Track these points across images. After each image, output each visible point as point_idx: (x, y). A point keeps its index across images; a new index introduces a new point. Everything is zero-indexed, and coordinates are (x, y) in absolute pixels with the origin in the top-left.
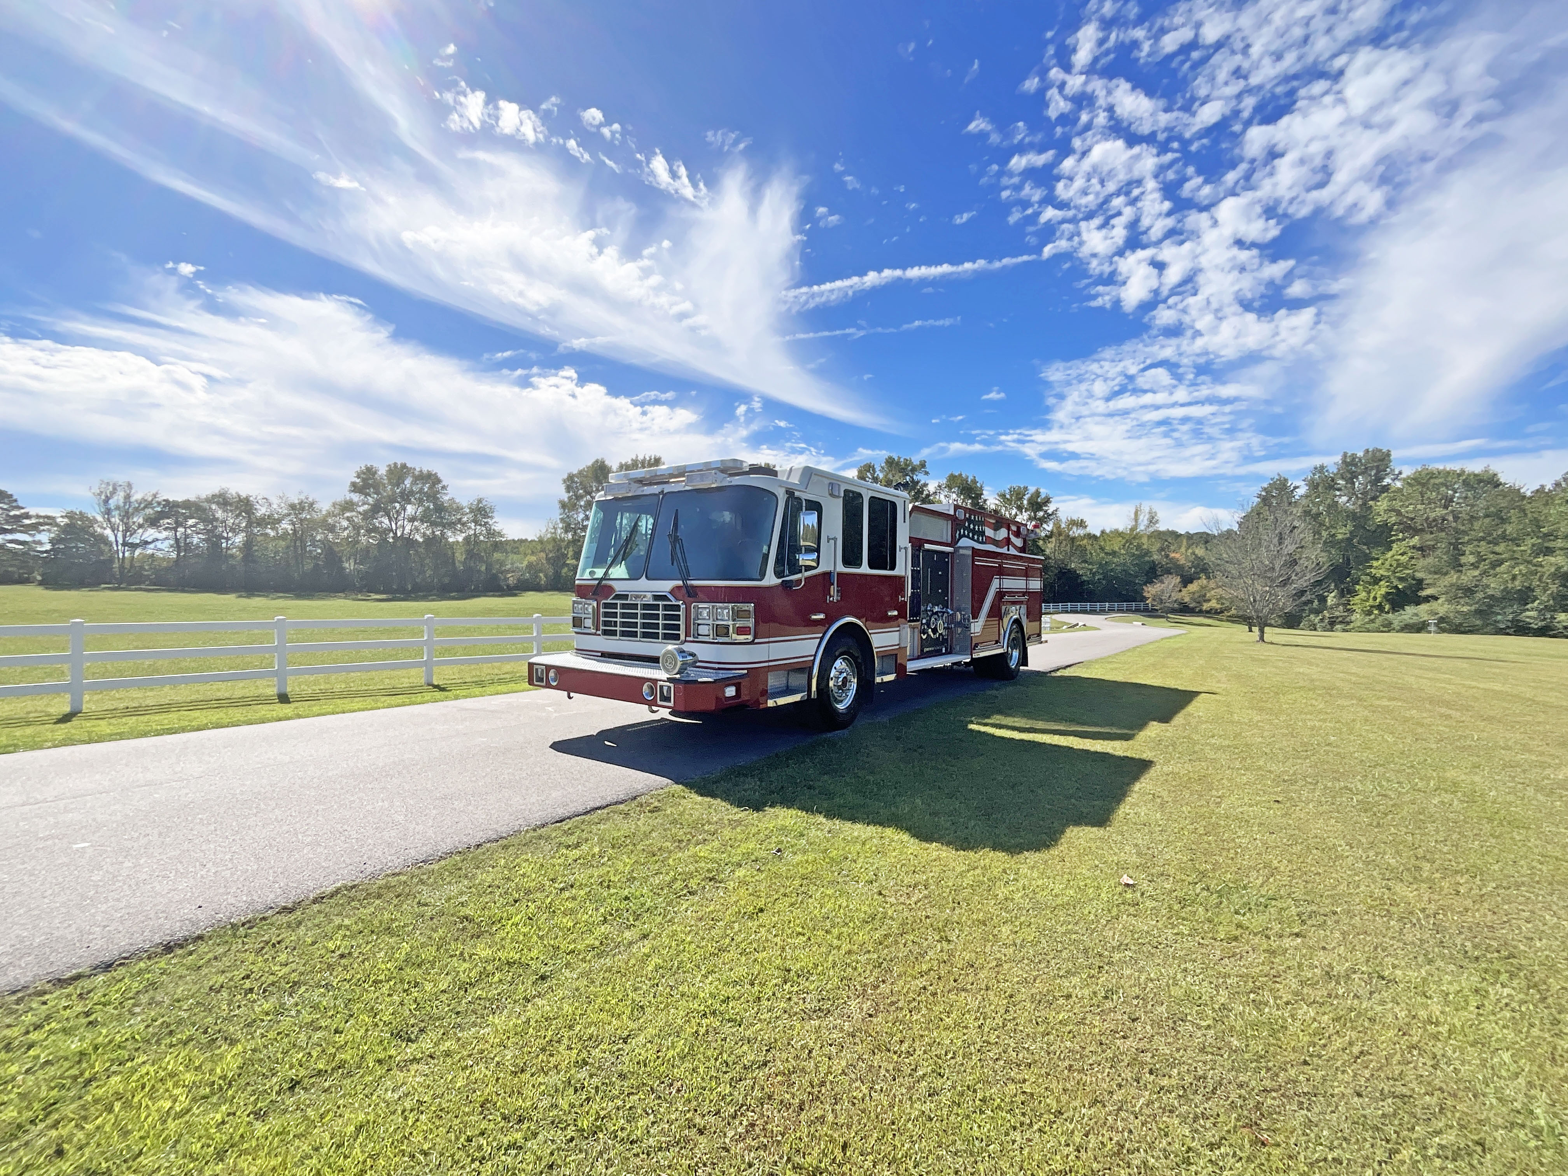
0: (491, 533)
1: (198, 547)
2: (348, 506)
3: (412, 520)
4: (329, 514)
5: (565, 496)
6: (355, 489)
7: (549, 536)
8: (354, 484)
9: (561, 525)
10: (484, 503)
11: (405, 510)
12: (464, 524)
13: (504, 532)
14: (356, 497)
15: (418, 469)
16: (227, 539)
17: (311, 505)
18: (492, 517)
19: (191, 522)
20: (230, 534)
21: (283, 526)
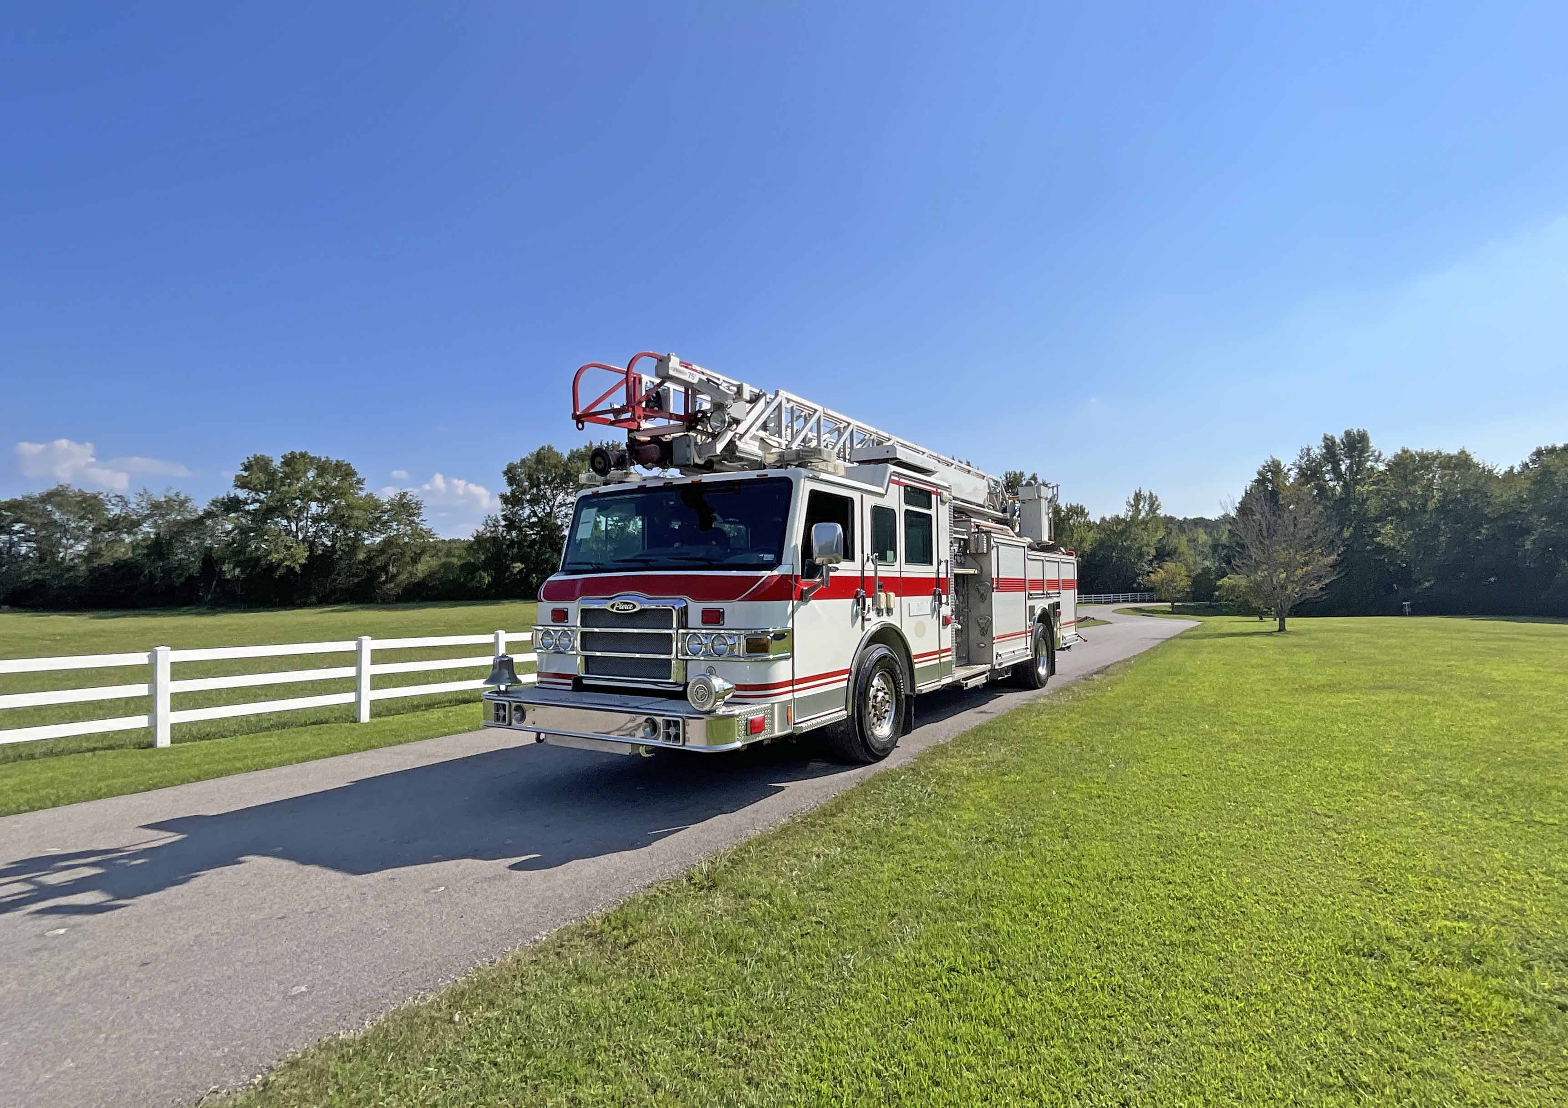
0: (417, 533)
1: (26, 557)
2: (232, 505)
3: (316, 520)
4: (209, 514)
5: (508, 490)
6: (242, 483)
7: (488, 534)
8: (238, 478)
9: (503, 523)
10: (408, 497)
11: (308, 508)
12: (383, 524)
13: (434, 531)
14: (242, 494)
15: (323, 459)
16: (66, 547)
17: (182, 503)
18: (419, 515)
19: (17, 527)
20: (72, 541)
21: (145, 530)
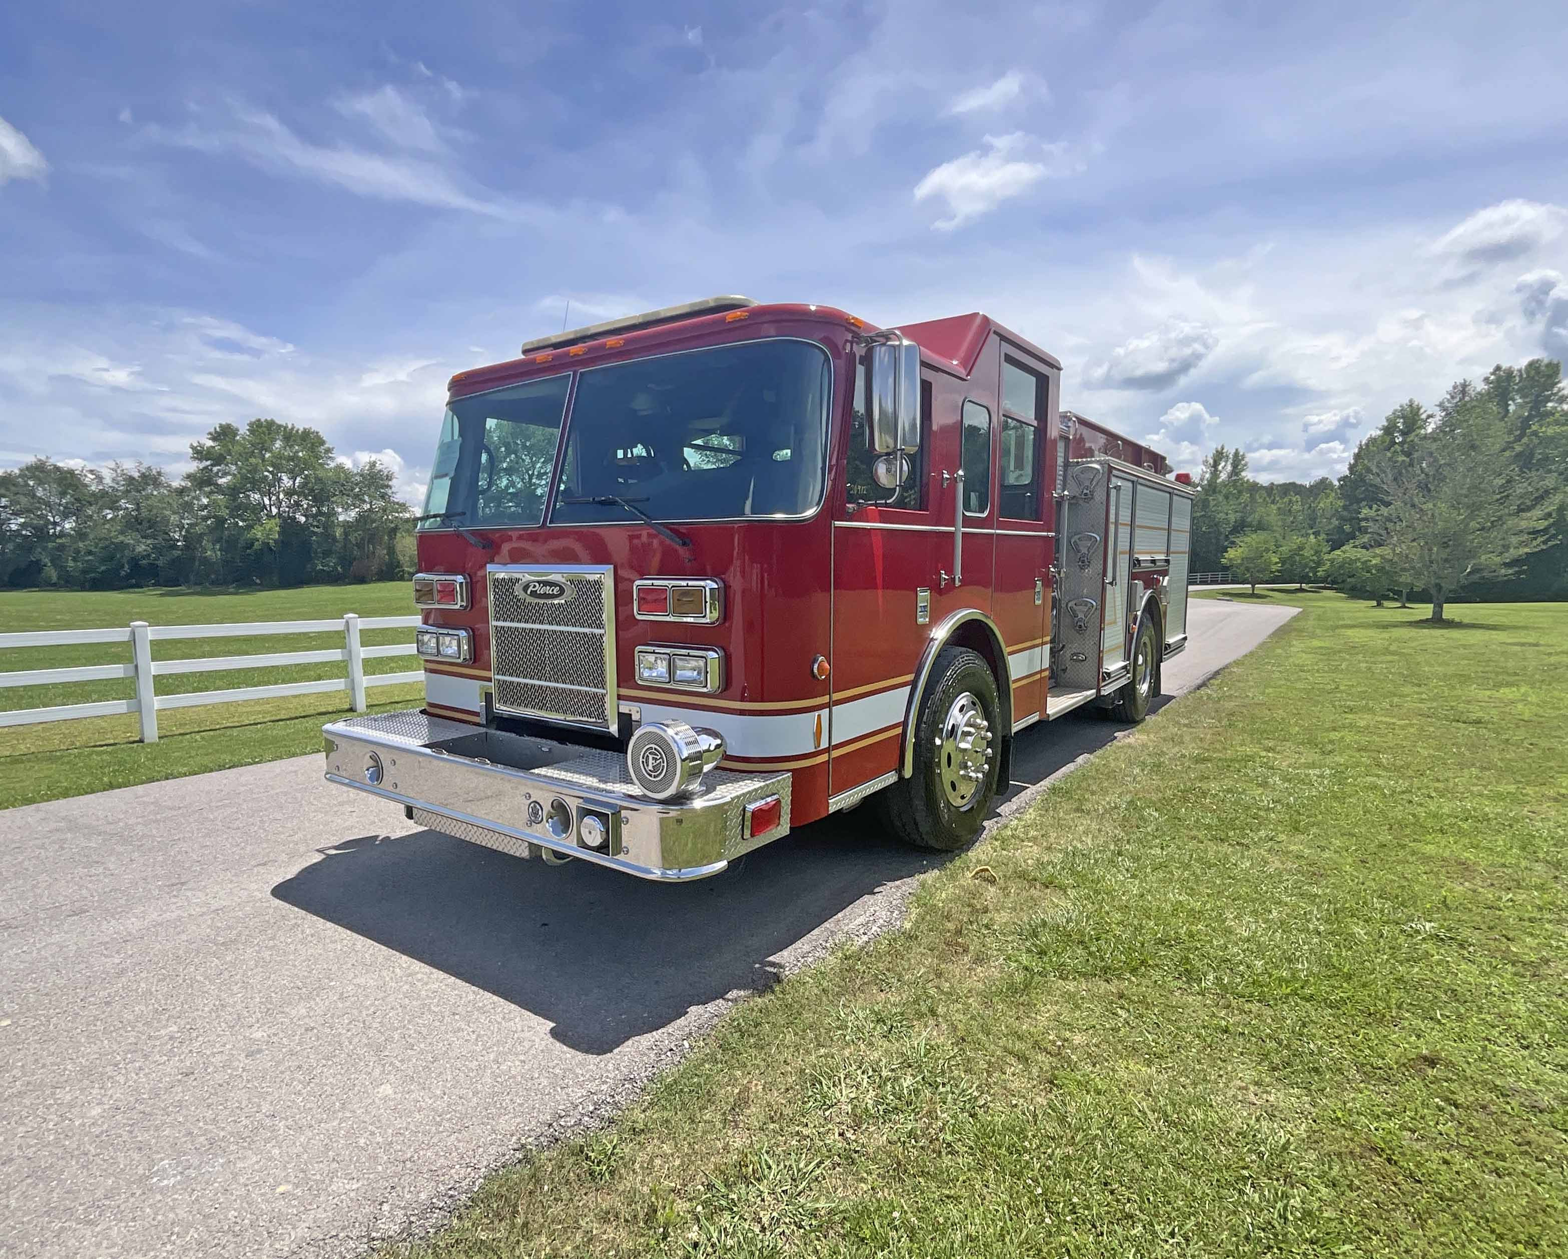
0: (391, 507)
2: (205, 478)
4: (182, 489)
11: (280, 480)
12: (357, 496)
13: (405, 505)
15: (290, 426)
16: (55, 524)
17: (157, 478)
18: (390, 486)
20: (58, 518)
